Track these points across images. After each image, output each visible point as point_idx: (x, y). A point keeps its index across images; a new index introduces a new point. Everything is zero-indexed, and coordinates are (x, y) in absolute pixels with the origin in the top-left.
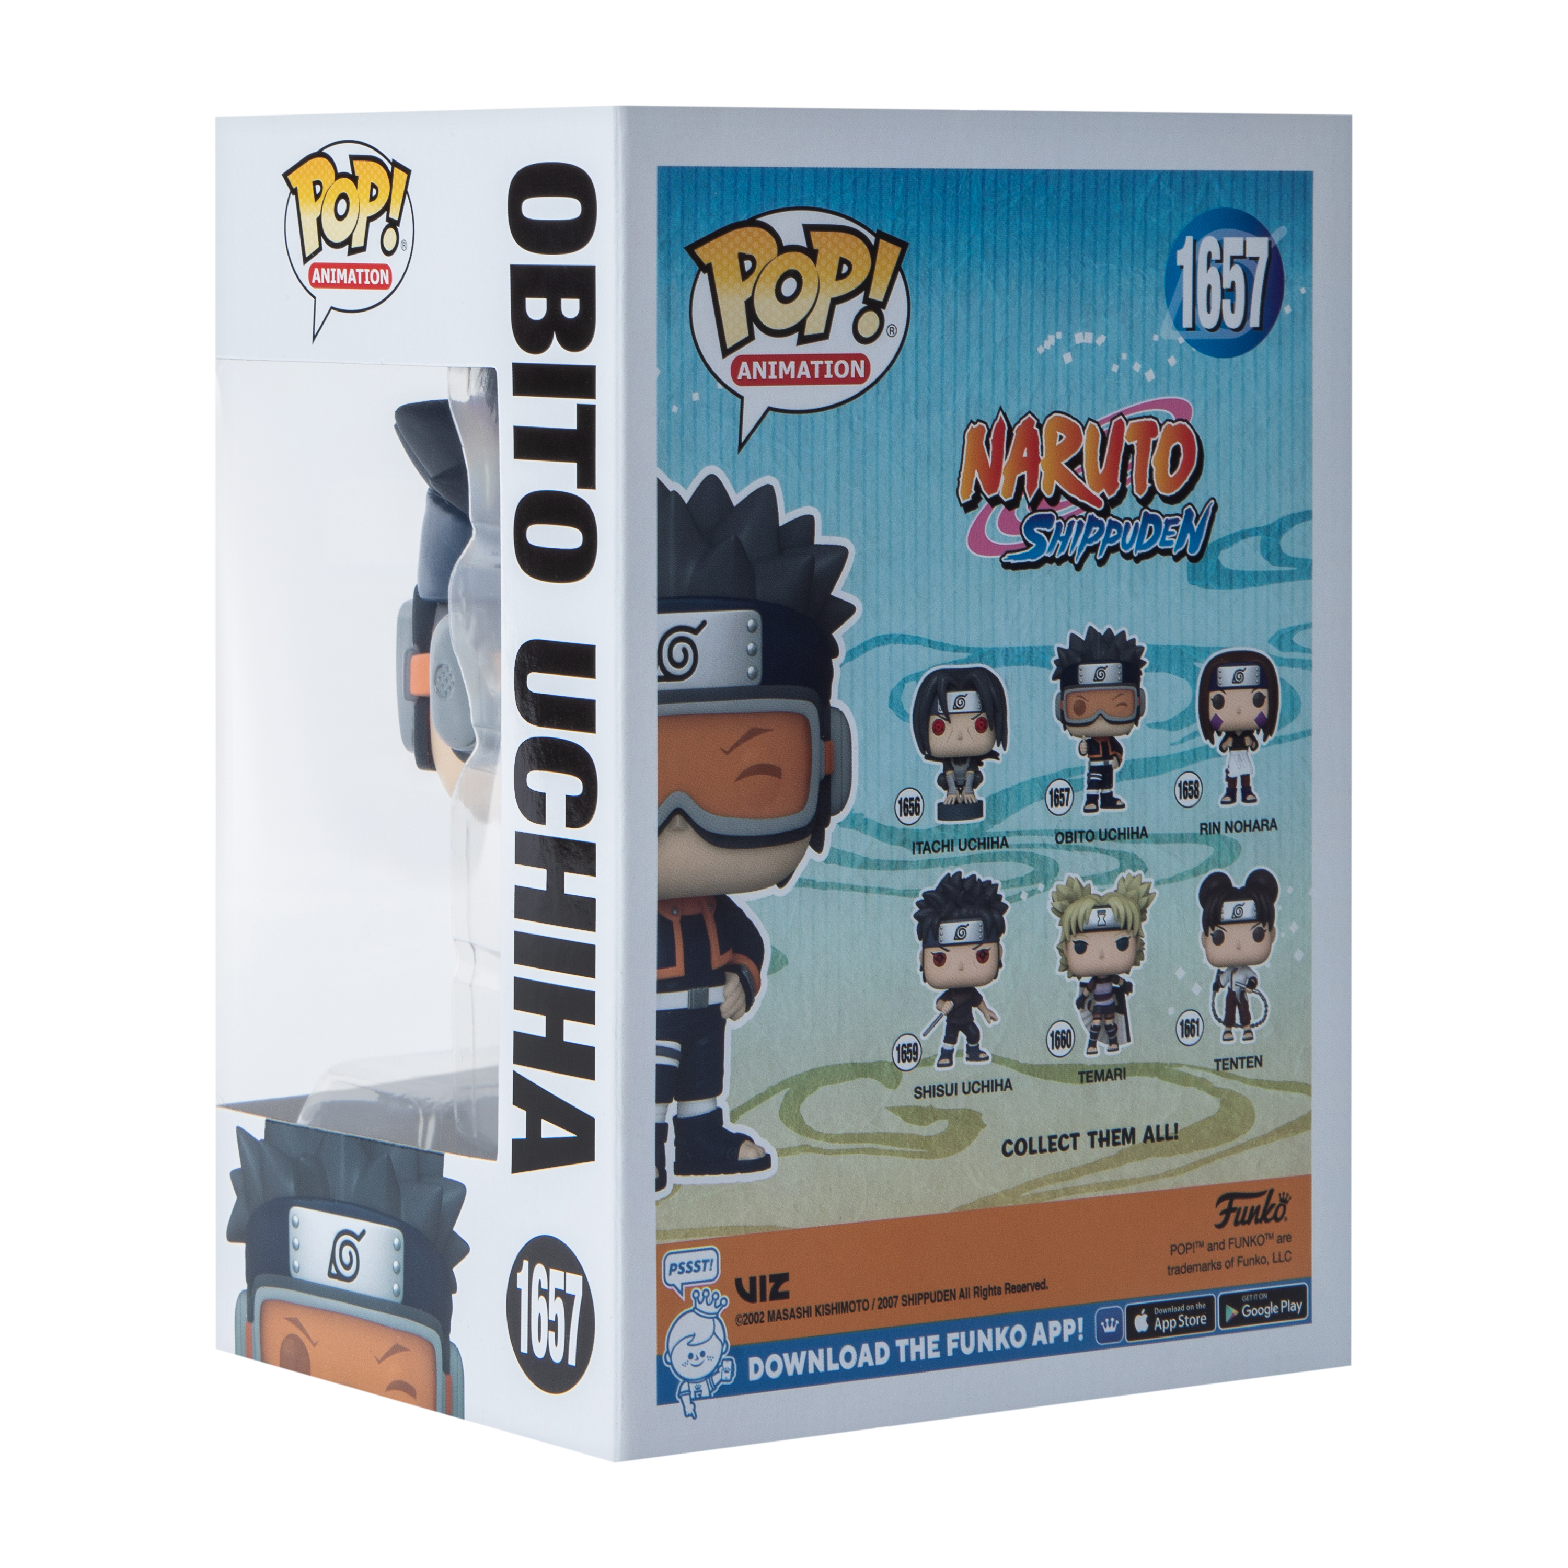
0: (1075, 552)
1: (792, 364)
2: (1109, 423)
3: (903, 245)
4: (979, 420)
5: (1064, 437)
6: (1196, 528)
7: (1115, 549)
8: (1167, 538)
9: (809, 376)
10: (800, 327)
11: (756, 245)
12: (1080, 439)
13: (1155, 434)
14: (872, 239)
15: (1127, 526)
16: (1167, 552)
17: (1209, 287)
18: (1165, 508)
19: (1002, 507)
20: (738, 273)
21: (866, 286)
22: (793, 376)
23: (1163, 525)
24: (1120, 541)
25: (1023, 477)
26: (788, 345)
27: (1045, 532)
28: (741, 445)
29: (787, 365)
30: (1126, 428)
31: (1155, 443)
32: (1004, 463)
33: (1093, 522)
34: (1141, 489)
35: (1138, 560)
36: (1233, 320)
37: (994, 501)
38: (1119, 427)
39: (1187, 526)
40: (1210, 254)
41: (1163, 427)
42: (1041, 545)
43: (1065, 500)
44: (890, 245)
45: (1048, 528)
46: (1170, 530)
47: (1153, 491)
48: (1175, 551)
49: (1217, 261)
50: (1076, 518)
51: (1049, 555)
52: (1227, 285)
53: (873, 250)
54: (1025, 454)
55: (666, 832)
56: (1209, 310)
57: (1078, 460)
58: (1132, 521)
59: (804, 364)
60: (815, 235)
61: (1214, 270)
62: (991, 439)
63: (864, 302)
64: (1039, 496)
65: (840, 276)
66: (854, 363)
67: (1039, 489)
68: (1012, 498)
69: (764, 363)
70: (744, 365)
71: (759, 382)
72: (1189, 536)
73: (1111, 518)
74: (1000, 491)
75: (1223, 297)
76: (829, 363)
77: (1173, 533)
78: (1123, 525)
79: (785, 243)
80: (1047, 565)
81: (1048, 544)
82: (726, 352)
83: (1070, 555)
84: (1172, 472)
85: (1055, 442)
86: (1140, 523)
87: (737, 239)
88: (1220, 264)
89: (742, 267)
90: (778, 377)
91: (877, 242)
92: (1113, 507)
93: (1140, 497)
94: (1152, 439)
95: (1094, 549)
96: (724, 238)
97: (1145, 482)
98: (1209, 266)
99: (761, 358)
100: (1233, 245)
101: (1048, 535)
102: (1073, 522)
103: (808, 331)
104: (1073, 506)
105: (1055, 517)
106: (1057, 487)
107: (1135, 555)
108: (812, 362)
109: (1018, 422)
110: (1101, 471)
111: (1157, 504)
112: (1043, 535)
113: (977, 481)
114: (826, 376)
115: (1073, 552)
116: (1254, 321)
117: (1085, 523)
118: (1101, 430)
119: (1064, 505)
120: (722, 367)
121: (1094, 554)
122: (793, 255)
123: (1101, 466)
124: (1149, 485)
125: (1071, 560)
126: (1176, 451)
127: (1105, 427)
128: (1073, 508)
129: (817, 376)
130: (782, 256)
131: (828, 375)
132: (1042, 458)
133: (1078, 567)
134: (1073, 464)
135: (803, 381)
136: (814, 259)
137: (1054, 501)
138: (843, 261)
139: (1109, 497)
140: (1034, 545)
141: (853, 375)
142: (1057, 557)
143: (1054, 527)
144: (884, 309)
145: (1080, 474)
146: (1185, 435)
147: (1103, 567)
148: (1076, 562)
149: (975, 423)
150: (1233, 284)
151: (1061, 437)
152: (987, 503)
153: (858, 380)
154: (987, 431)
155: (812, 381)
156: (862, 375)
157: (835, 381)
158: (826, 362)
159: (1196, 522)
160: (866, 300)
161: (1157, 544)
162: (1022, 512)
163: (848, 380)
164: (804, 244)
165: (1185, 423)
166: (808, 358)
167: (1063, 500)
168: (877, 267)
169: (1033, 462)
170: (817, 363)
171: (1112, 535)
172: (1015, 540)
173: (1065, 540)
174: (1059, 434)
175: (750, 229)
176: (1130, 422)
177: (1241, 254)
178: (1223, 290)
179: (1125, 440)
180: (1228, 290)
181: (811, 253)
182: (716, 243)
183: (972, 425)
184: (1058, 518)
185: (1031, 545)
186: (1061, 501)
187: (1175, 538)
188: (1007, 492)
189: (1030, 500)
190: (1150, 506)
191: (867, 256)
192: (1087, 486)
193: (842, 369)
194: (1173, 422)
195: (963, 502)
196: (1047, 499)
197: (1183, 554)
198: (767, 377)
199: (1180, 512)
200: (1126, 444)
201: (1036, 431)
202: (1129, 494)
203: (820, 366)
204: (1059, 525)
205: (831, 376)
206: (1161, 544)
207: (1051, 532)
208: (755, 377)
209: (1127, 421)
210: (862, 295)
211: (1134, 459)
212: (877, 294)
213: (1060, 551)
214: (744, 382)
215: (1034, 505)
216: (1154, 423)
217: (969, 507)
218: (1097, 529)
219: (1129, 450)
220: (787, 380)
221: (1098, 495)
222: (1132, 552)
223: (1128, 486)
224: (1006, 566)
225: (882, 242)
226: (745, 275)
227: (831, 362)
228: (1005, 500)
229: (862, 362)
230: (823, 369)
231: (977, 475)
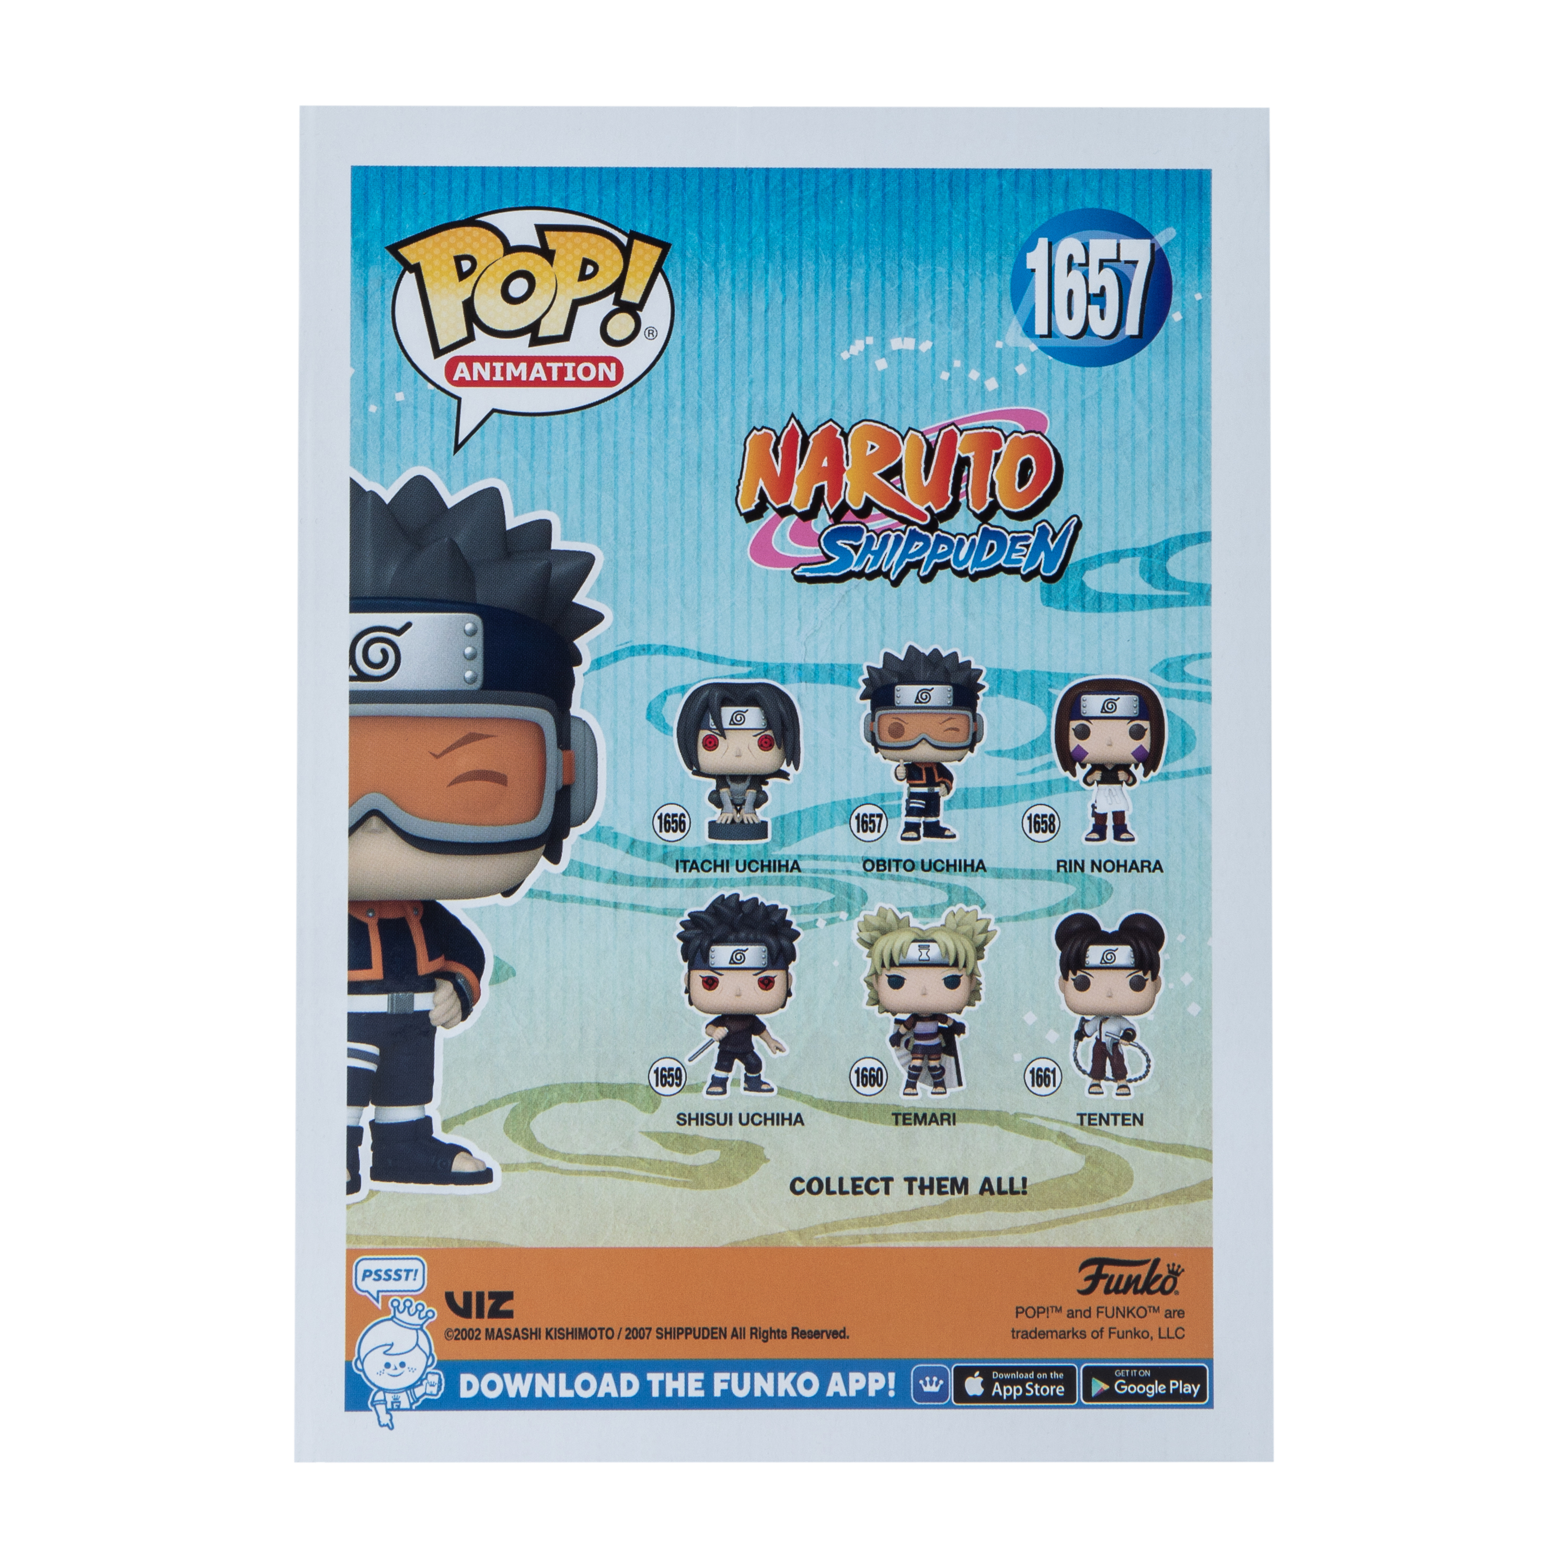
0: (891, 567)
1: (523, 366)
2: (937, 433)
3: (665, 247)
4: (763, 427)
5: (877, 447)
6: (1052, 546)
7: (946, 565)
8: (1014, 556)
9: (544, 378)
10: (533, 328)
11: (476, 245)
12: (900, 451)
13: (999, 446)
14: (624, 240)
15: (961, 542)
16: (1016, 571)
17: (1071, 293)
18: (1011, 525)
19: (795, 518)
20: (454, 273)
21: (617, 287)
22: (524, 378)
23: (1009, 543)
24: (951, 557)
25: (823, 486)
26: (520, 347)
27: (851, 545)
28: (457, 447)
29: (517, 367)
30: (960, 439)
31: (998, 456)
32: (798, 472)
33: (914, 536)
34: (980, 501)
35: (975, 577)
36: (1103, 327)
37: (786, 511)
38: (951, 439)
39: (1041, 543)
40: (1071, 258)
41: (1009, 439)
42: (847, 559)
43: (879, 512)
44: (648, 246)
45: (856, 541)
46: (1018, 547)
47: (994, 507)
48: (1024, 570)
49: (1080, 265)
50: (893, 532)
51: (857, 569)
52: (1095, 289)
53: (626, 252)
54: (825, 463)
55: (359, 832)
56: (1070, 316)
57: (896, 470)
58: (968, 537)
59: (538, 366)
60: (549, 236)
61: (1077, 274)
62: (780, 447)
63: (614, 303)
64: (844, 507)
65: (583, 277)
66: (602, 366)
67: (844, 500)
68: (808, 508)
69: (488, 365)
70: (462, 366)
71: (481, 383)
72: (1043, 555)
73: (939, 532)
74: (792, 501)
75: (1089, 302)
76: (570, 366)
77: (1022, 551)
78: (955, 541)
79: (513, 243)
80: (854, 580)
81: (856, 558)
82: (438, 352)
83: (884, 569)
84: (1020, 486)
85: (865, 452)
86: (978, 539)
87: (452, 240)
88: (1085, 268)
89: (459, 267)
90: (505, 378)
91: (630, 243)
92: (941, 522)
93: (978, 512)
94: (994, 452)
95: (918, 564)
96: (436, 238)
97: (985, 496)
98: (1069, 270)
99: (482, 360)
100: (1103, 247)
101: (857, 549)
102: (888, 536)
103: (543, 332)
104: (889, 519)
105: (865, 530)
106: (867, 499)
107: (971, 572)
108: (548, 364)
109: (817, 430)
110: (925, 484)
111: (999, 519)
112: (849, 548)
113: (761, 490)
114: (566, 379)
115: (888, 567)
116: (1132, 327)
117: (905, 537)
118: (927, 440)
119: (876, 518)
120: (436, 368)
121: (917, 570)
122: (522, 255)
123: (926, 478)
124: (989, 499)
125: (886, 575)
126: (1026, 465)
127: (932, 437)
128: (889, 521)
129: (555, 377)
130: (509, 257)
131: (570, 377)
132: (847, 468)
133: (896, 583)
134: (887, 475)
135: (538, 383)
136: (551, 261)
137: (864, 513)
138: (586, 262)
139: (936, 511)
140: (837, 558)
141: (601, 378)
142: (867, 571)
143: (864, 540)
144: (641, 310)
145: (899, 485)
146: (1041, 449)
147: (928, 584)
148: (893, 578)
149: (759, 430)
150: (1103, 289)
151: (873, 447)
152: (775, 513)
153: (607, 383)
154: (774, 438)
155: (549, 383)
156: (612, 377)
157: (578, 383)
158: (566, 364)
159: (1053, 540)
160: (617, 301)
161: (1001, 561)
162: (822, 522)
163: (595, 383)
164: (538, 245)
165: (1039, 435)
166: (544, 360)
167: (875, 512)
168: (631, 268)
169: (836, 471)
170: (555, 366)
171: (940, 551)
172: (813, 552)
173: (878, 554)
174: (870, 443)
175: (468, 229)
176: (965, 433)
177: (1115, 257)
178: (1089, 296)
179: (958, 452)
180: (1095, 295)
181: (547, 254)
182: (428, 242)
183: (755, 431)
184: (868, 531)
185: (832, 558)
186: (873, 513)
187: (1024, 556)
188: (801, 500)
189: (831, 511)
190: (990, 521)
191: (618, 257)
192: (907, 498)
193: (587, 372)
194: (1022, 434)
195: (743, 511)
196: (854, 511)
197: (1036, 572)
198: (491, 378)
199: (1032, 530)
200: (959, 456)
201: (840, 440)
202: (963, 508)
203: (559, 368)
204: (870, 539)
205: (574, 379)
206: (1005, 562)
207: (860, 545)
208: (476, 378)
209: (961, 432)
210: (612, 297)
211: (971, 472)
212: (631, 294)
213: (872, 566)
214: (462, 383)
215: (837, 517)
216: (998, 435)
217: (750, 517)
218: (921, 544)
219: (964, 462)
220: (517, 382)
221: (922, 509)
222: (966, 569)
223: (962, 500)
224: (800, 579)
225: (636, 243)
226: (462, 276)
227: (574, 364)
228: (799, 510)
229: (613, 365)
230: (562, 372)
231: (761, 483)
